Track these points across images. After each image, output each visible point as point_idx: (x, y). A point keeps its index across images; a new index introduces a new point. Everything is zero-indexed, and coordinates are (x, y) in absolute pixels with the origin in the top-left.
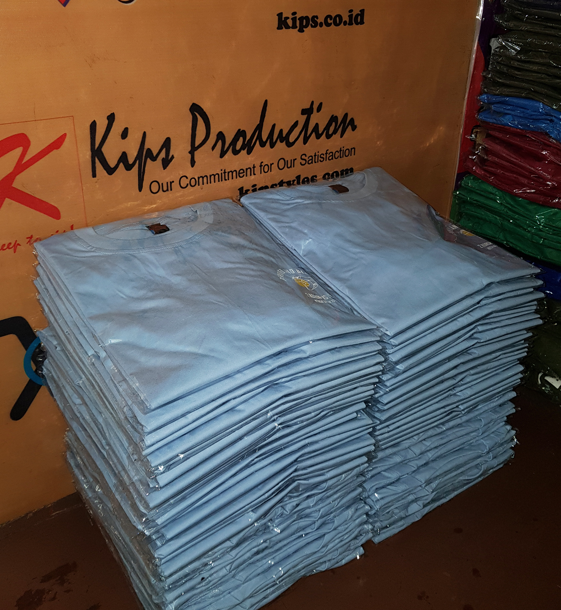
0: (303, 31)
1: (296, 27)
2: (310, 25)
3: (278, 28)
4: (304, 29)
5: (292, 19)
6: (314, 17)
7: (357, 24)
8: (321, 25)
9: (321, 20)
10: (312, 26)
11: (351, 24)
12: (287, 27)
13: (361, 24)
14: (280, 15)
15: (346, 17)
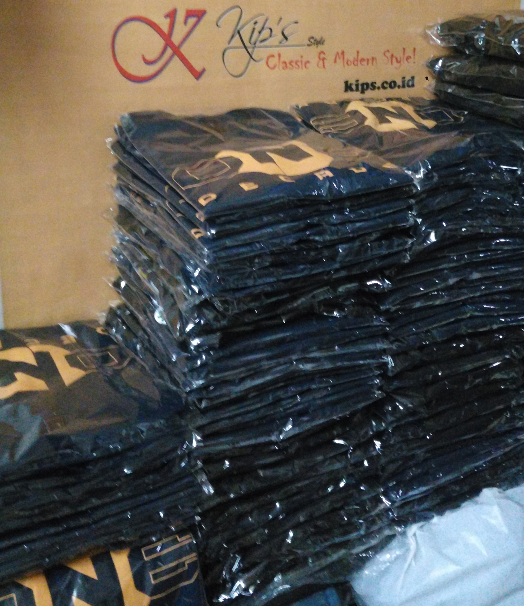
0: (364, 93)
1: (359, 90)
3: (345, 91)
4: (365, 91)
5: (355, 85)
6: (373, 83)
7: (409, 87)
8: (379, 88)
9: (379, 84)
10: (371, 89)
11: (404, 87)
12: (352, 90)
13: (412, 87)
14: (346, 83)
15: (399, 82)
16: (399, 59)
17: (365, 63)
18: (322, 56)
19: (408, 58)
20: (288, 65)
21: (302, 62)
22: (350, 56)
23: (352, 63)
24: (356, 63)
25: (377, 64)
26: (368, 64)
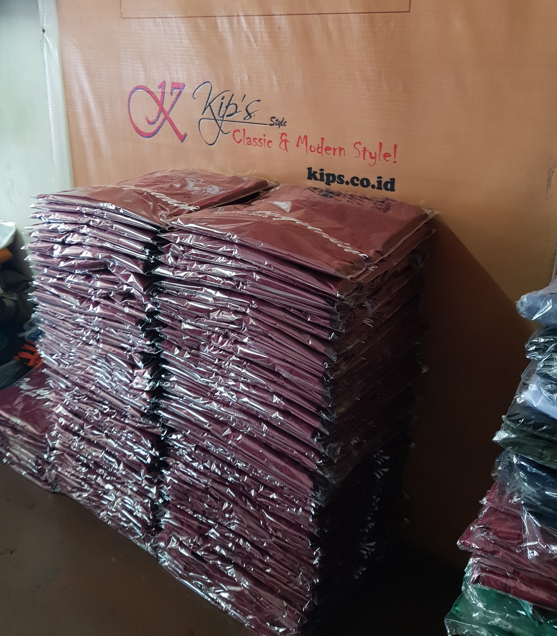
0: (330, 185)
1: (324, 181)
2: (336, 182)
3: (308, 178)
4: (331, 183)
5: (320, 174)
6: (340, 176)
7: (387, 189)
8: (347, 183)
9: (347, 178)
10: (338, 183)
11: (379, 188)
12: (316, 179)
13: (391, 191)
14: (310, 169)
15: (374, 181)
16: (373, 155)
17: (331, 152)
18: (284, 137)
19: (386, 155)
20: (253, 142)
21: (265, 140)
22: (314, 142)
23: (316, 148)
24: (320, 150)
25: (345, 155)
26: (334, 154)
